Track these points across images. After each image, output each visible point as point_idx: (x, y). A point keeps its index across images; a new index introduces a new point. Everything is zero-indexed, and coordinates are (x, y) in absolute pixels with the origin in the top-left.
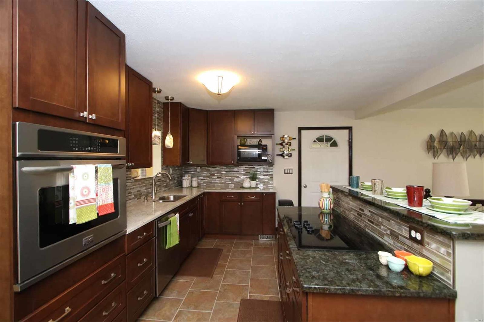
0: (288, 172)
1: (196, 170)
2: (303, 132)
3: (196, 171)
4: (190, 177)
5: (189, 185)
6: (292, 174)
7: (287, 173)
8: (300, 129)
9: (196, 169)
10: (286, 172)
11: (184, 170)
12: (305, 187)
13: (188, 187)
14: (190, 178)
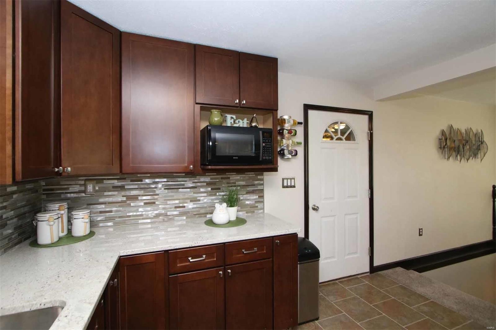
0: (289, 184)
1: (83, 188)
2: (311, 112)
3: (84, 192)
4: (66, 210)
5: (63, 232)
6: (294, 187)
7: (287, 187)
8: (307, 107)
9: (85, 185)
10: (285, 184)
11: (44, 190)
12: (316, 209)
13: (60, 239)
14: (64, 212)
